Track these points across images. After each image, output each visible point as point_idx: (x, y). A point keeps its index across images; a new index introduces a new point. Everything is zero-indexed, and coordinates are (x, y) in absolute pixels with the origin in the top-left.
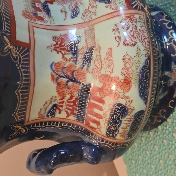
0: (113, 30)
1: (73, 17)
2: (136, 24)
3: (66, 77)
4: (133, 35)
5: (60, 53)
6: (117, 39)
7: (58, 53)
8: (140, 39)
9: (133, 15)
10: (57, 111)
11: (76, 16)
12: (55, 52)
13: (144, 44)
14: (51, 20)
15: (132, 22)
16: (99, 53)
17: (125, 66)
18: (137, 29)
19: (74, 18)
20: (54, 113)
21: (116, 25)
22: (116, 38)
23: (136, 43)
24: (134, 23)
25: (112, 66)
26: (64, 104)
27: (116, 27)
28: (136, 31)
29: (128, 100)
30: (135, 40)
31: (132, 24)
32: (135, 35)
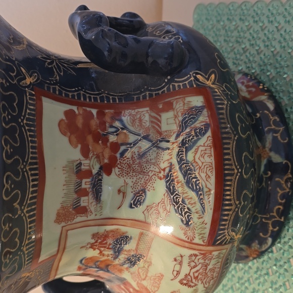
0: (175, 260)
1: (133, 206)
2: (208, 262)
4: (197, 277)
6: (175, 273)
9: (211, 252)
11: (137, 207)
14: (99, 209)
15: (205, 260)
16: (148, 267)
18: (206, 269)
19: (134, 208)
21: (182, 256)
22: (174, 271)
23: (196, 285)
27: (180, 258)
28: (204, 272)
30: (197, 283)
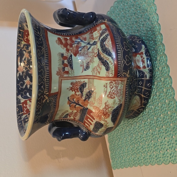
3: (75, 103)
5: (74, 91)
7: (72, 91)
8: (117, 95)
10: (69, 116)
12: (71, 91)
13: (119, 98)
17: (105, 107)
20: (67, 117)
24: (117, 85)
25: (101, 104)
26: (73, 114)
29: (106, 122)
31: (115, 85)
32: (115, 92)
